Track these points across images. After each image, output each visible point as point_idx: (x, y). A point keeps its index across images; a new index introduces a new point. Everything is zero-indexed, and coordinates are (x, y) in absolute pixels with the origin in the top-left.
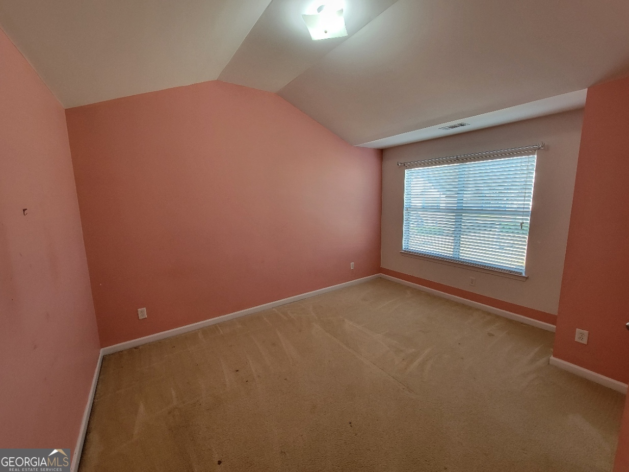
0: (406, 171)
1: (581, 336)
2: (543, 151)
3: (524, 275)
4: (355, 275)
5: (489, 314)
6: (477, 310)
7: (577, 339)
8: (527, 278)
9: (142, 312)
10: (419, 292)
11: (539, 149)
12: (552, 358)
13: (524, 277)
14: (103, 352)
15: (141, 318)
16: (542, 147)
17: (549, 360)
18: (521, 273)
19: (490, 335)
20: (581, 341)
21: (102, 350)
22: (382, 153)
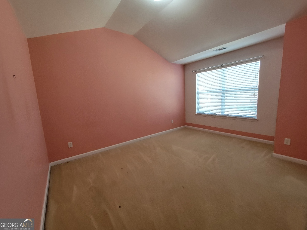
0: (196, 74)
1: (287, 141)
2: (263, 59)
3: (256, 119)
4: (174, 126)
5: (240, 139)
6: (234, 138)
7: (285, 143)
8: (257, 120)
9: (70, 144)
10: (206, 132)
11: (261, 58)
12: (274, 154)
13: (256, 120)
14: (51, 164)
15: (69, 147)
16: (263, 56)
17: (272, 155)
18: (255, 118)
19: (242, 147)
20: (287, 144)
21: (50, 163)
22: (184, 66)
